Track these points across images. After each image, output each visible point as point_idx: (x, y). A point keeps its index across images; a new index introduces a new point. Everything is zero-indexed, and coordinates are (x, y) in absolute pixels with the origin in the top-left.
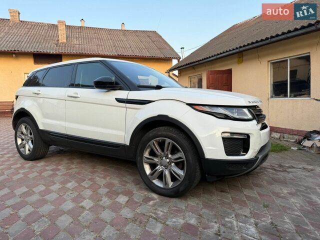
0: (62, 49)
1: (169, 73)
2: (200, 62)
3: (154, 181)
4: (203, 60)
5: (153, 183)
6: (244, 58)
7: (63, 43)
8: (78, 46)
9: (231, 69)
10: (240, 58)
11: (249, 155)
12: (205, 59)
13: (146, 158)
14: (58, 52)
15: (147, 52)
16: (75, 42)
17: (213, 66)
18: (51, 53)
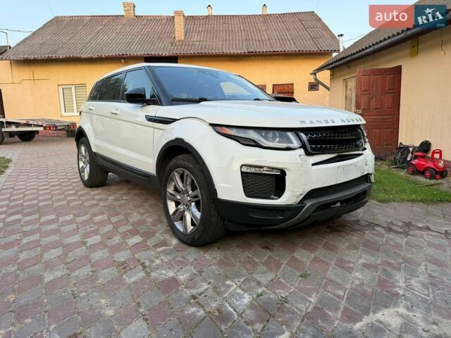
0: (177, 49)
1: (315, 74)
2: (353, 57)
3: (176, 223)
4: (357, 52)
5: (174, 225)
6: (420, 47)
7: (179, 41)
8: (198, 43)
9: (401, 66)
10: (414, 47)
11: (284, 200)
12: (360, 51)
13: (170, 193)
14: (171, 54)
15: (293, 44)
16: (196, 37)
17: (375, 62)
18: (164, 55)
